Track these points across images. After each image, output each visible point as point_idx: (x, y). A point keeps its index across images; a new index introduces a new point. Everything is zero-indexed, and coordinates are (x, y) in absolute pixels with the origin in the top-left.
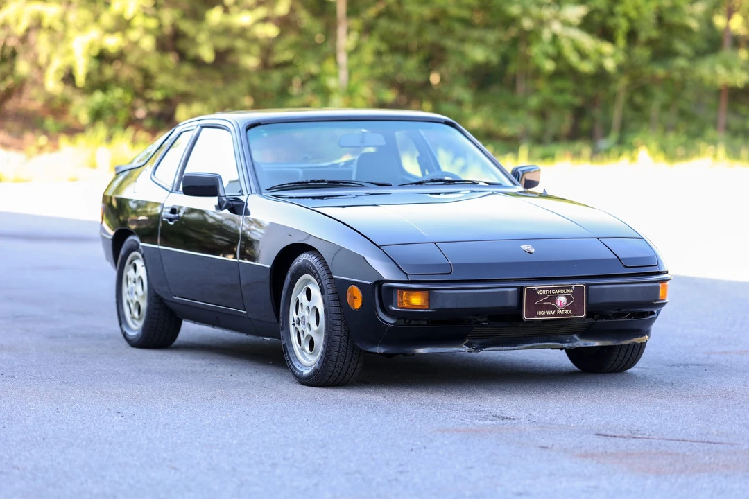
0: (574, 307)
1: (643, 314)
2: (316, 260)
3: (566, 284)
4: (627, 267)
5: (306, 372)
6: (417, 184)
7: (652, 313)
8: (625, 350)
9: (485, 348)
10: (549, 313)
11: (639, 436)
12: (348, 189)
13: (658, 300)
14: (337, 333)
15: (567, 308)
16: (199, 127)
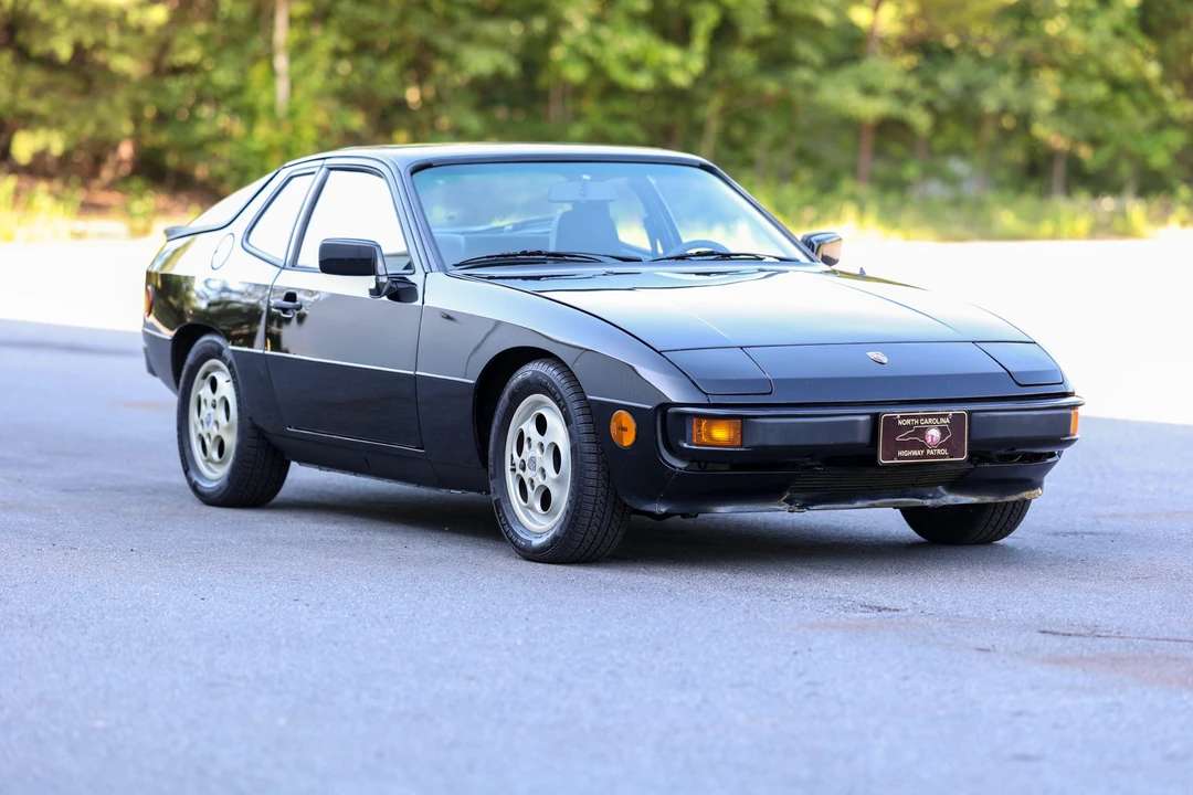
0: (949, 444)
1: (1039, 457)
2: (555, 373)
3: (940, 409)
4: (1020, 385)
5: (537, 542)
6: (677, 258)
7: (1052, 455)
8: (1001, 510)
9: (813, 505)
10: (915, 453)
11: (1104, 634)
12: (573, 266)
13: (1068, 435)
14: (592, 482)
15: (940, 447)
16: (324, 170)
